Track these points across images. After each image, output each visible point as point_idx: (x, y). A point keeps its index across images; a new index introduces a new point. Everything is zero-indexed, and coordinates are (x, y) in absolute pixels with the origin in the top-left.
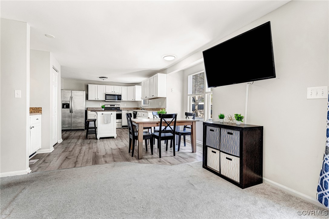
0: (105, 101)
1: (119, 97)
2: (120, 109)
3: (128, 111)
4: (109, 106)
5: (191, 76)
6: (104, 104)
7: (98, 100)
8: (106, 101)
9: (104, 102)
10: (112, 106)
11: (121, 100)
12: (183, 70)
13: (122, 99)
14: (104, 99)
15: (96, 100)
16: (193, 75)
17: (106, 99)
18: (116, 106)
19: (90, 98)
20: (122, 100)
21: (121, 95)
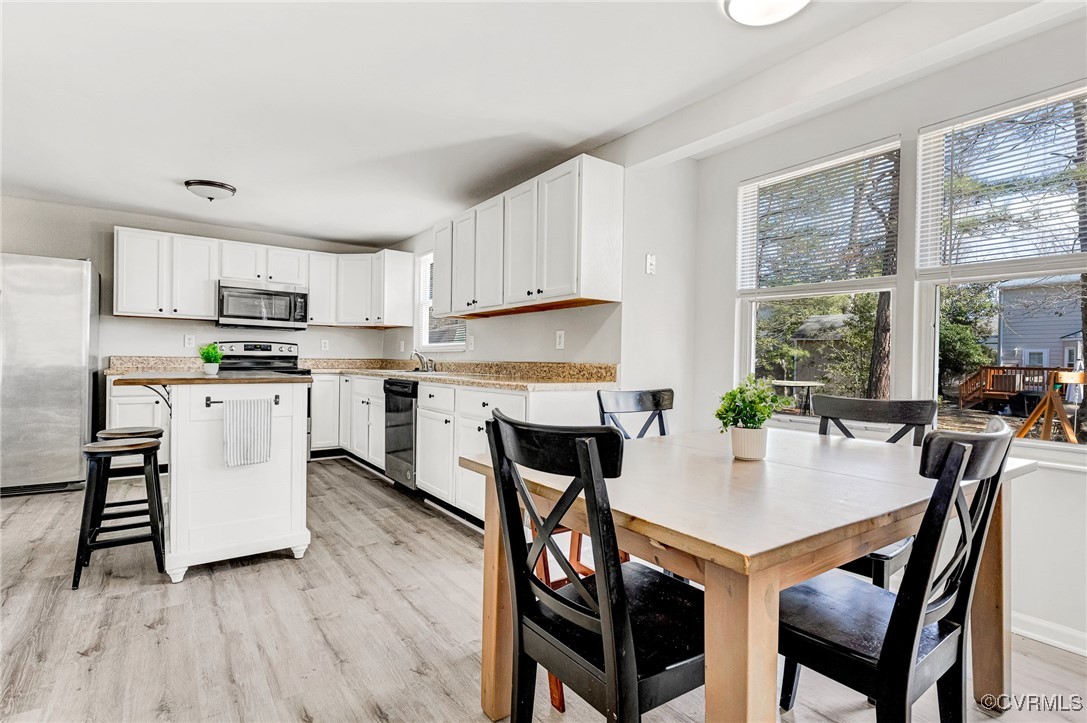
0: (217, 323)
1: (297, 307)
2: (301, 366)
3: (341, 373)
4: (239, 350)
5: (752, 188)
6: (210, 337)
7: (175, 315)
8: (223, 320)
9: (214, 327)
10: (255, 348)
11: (304, 319)
12: (698, 161)
13: (309, 316)
14: (212, 315)
15: (164, 314)
16: (764, 183)
17: (221, 314)
18: (275, 351)
19: (123, 304)
20: (310, 322)
21: (304, 296)
